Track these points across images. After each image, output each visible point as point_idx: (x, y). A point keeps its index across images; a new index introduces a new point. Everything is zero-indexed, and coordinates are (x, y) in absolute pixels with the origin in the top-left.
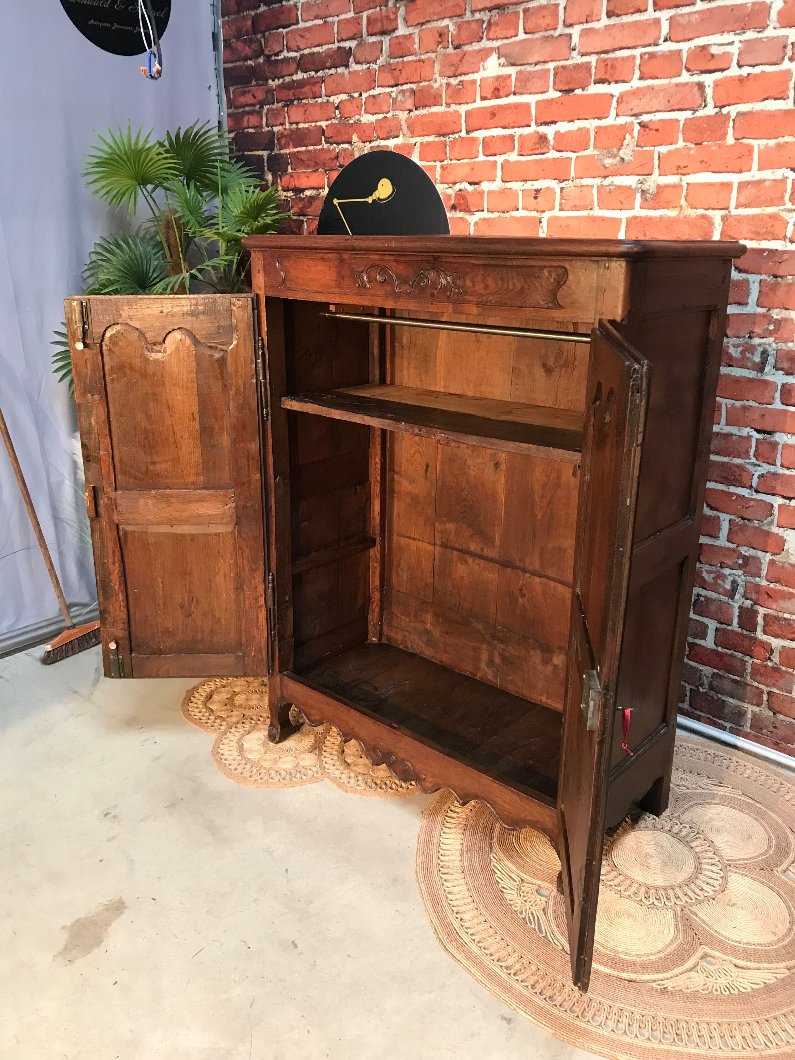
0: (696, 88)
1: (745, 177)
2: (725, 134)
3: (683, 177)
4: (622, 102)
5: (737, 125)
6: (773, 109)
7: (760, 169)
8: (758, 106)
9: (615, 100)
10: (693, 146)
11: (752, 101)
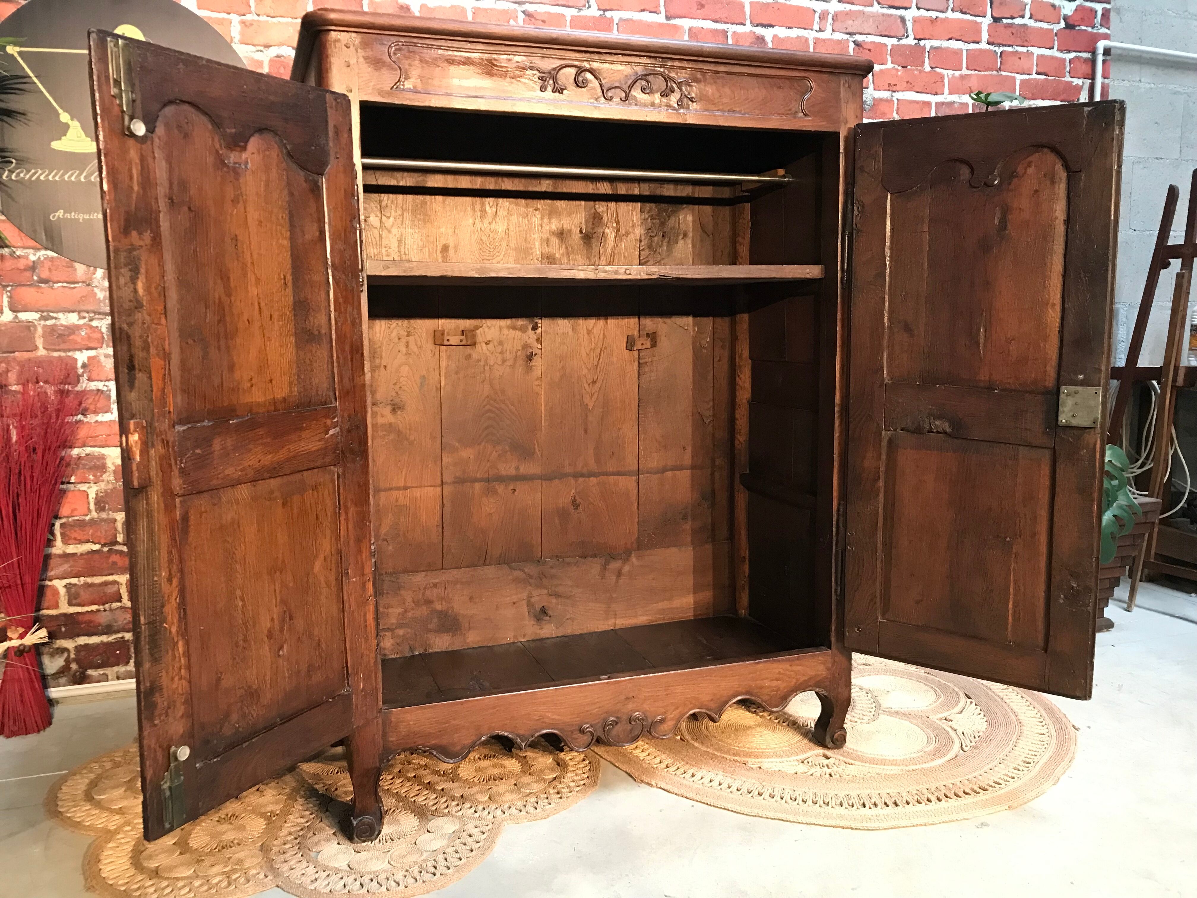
0: (899, 20)
1: (939, 98)
2: (923, 62)
3: (894, 94)
4: (837, 20)
5: (931, 56)
6: (955, 47)
7: (950, 93)
8: (945, 44)
9: (830, 17)
10: (900, 68)
11: (941, 40)
